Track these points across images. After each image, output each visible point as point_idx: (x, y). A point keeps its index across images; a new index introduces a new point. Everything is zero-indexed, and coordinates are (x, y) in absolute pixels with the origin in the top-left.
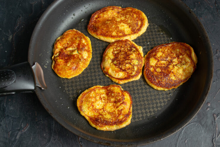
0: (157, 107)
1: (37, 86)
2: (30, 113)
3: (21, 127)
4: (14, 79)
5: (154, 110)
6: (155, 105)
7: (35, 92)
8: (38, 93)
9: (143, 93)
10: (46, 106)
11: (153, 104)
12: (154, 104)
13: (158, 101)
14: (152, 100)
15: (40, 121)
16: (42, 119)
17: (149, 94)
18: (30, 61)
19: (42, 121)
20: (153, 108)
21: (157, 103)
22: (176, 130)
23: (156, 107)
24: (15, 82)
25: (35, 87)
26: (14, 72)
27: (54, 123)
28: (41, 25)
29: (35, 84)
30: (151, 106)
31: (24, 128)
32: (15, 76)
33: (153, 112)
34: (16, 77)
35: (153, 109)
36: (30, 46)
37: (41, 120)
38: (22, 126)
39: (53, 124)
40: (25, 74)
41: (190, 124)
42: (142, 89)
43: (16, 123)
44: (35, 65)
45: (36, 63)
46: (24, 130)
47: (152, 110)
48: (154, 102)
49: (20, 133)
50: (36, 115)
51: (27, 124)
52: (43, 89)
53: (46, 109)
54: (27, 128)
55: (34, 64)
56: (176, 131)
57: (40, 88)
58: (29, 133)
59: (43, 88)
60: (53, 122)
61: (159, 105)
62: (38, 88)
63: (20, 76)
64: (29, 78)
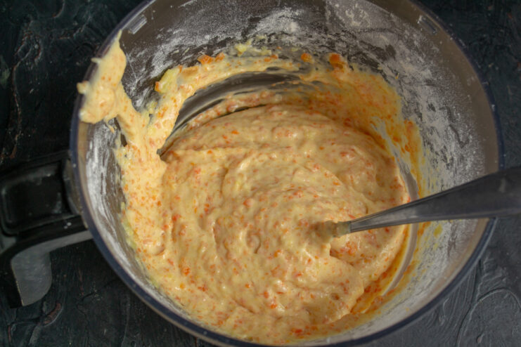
2: (65, 276)
3: (42, 311)
15: (90, 295)
16: (96, 291)
19: (97, 295)
27: (129, 299)
37: (93, 293)
39: (125, 304)
41: (488, 293)
50: (81, 279)
51: (56, 306)
60: (125, 297)
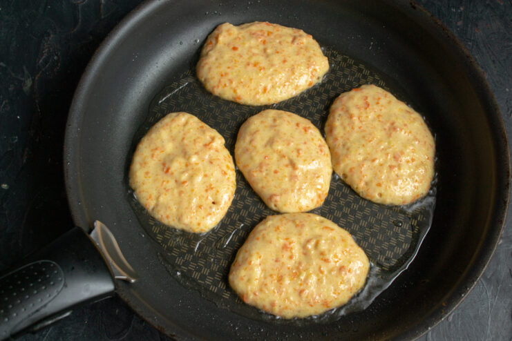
0: (399, 244)
1: (117, 280)
4: (61, 280)
7: (117, 294)
8: (124, 296)
9: (359, 220)
10: (154, 320)
11: (389, 240)
17: (372, 220)
18: (80, 221)
20: (391, 248)
21: (396, 235)
22: (466, 288)
24: (62, 289)
25: (115, 282)
26: (54, 263)
29: (112, 276)
30: (385, 245)
32: (62, 272)
33: (394, 257)
34: (64, 272)
40: (83, 260)
42: (353, 212)
44: (95, 229)
45: (95, 224)
47: (389, 254)
48: (390, 233)
52: (133, 281)
53: (157, 327)
55: (91, 229)
56: (468, 291)
57: (126, 282)
59: (134, 278)
61: (402, 237)
62: (121, 284)
63: (73, 268)
64: (93, 266)
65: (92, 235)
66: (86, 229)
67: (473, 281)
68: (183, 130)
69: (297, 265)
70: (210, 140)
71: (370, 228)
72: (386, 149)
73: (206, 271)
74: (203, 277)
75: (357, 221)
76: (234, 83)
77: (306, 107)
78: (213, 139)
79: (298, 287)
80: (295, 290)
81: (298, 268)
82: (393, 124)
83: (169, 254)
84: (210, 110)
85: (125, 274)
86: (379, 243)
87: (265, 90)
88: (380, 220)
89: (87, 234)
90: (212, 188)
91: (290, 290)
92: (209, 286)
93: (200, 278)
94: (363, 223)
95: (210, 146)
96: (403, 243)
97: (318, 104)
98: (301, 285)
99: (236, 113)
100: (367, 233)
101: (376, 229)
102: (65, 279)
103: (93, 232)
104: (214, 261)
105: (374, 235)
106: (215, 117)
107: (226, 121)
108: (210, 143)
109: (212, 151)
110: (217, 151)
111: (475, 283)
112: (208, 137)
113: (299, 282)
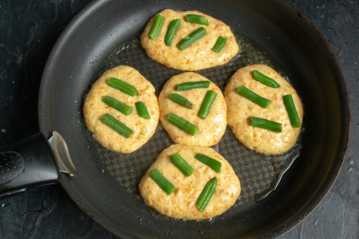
0: (265, 180)
1: (61, 172)
4: (21, 166)
5: (260, 186)
6: (261, 177)
7: (59, 182)
8: (65, 184)
10: (82, 204)
11: (257, 175)
12: (259, 175)
13: (265, 169)
14: (254, 169)
18: (44, 131)
20: (258, 181)
23: (263, 180)
24: (24, 171)
25: (59, 174)
26: (19, 154)
28: (52, 65)
29: (57, 169)
30: (255, 179)
31: (48, 207)
32: (23, 161)
33: (259, 188)
34: (25, 161)
35: (259, 183)
36: (39, 105)
38: (44, 204)
40: (40, 155)
43: (33, 200)
44: (53, 136)
45: (53, 133)
46: (48, 211)
47: (256, 185)
48: (259, 171)
49: (41, 216)
52: (72, 175)
53: (82, 209)
54: (52, 208)
55: (51, 135)
57: (67, 175)
58: (56, 216)
59: (73, 173)
62: (63, 176)
63: (31, 160)
64: (46, 161)
65: (50, 140)
66: (46, 136)
67: (309, 212)
68: (127, 76)
69: (189, 183)
70: (145, 87)
71: (246, 165)
72: (267, 113)
73: (127, 178)
74: (124, 182)
75: (237, 159)
76: (166, 53)
77: (215, 76)
78: (148, 87)
79: (187, 199)
80: (185, 201)
81: (189, 186)
82: (275, 95)
83: (104, 162)
84: (148, 68)
85: (68, 170)
86: (250, 176)
87: (188, 62)
88: (254, 161)
89: (46, 139)
90: (140, 124)
91: (181, 201)
92: (127, 188)
93: (122, 182)
94: (242, 161)
95: (144, 92)
96: (267, 179)
97: (224, 74)
98: (189, 198)
99: (166, 73)
100: (243, 168)
101: (250, 166)
102: (24, 166)
103: (51, 138)
104: (133, 171)
105: (248, 170)
106: (151, 74)
107: (158, 78)
108: (146, 89)
109: (145, 95)
110: (149, 96)
111: (310, 213)
112: (144, 85)
113: (189, 195)
